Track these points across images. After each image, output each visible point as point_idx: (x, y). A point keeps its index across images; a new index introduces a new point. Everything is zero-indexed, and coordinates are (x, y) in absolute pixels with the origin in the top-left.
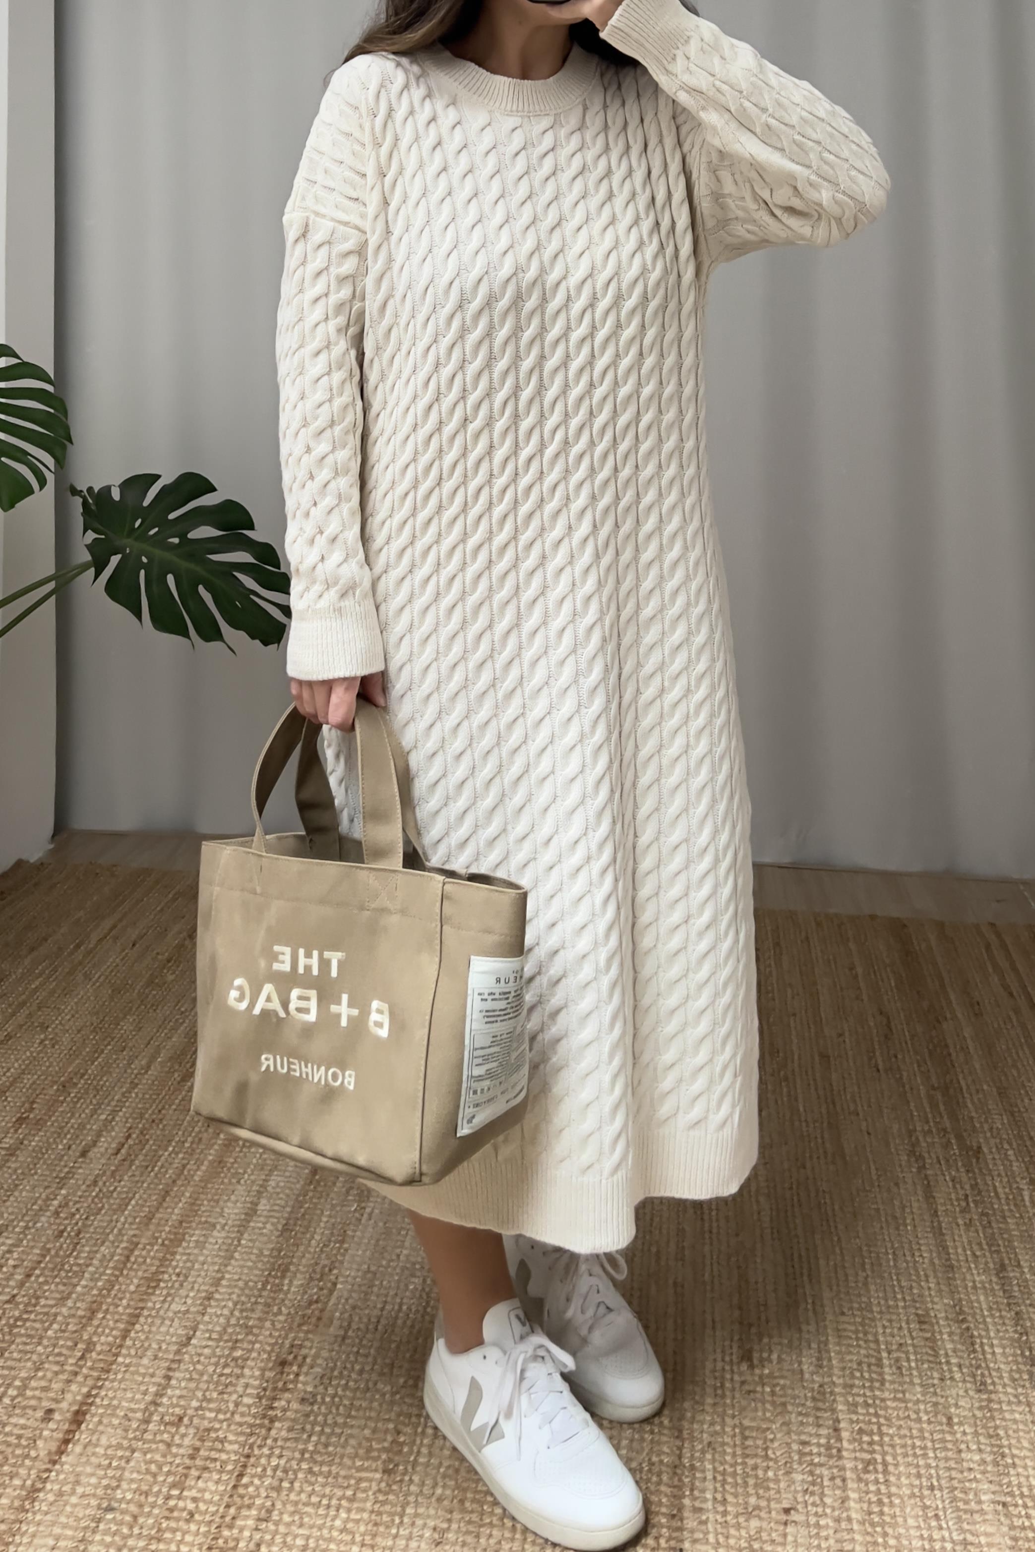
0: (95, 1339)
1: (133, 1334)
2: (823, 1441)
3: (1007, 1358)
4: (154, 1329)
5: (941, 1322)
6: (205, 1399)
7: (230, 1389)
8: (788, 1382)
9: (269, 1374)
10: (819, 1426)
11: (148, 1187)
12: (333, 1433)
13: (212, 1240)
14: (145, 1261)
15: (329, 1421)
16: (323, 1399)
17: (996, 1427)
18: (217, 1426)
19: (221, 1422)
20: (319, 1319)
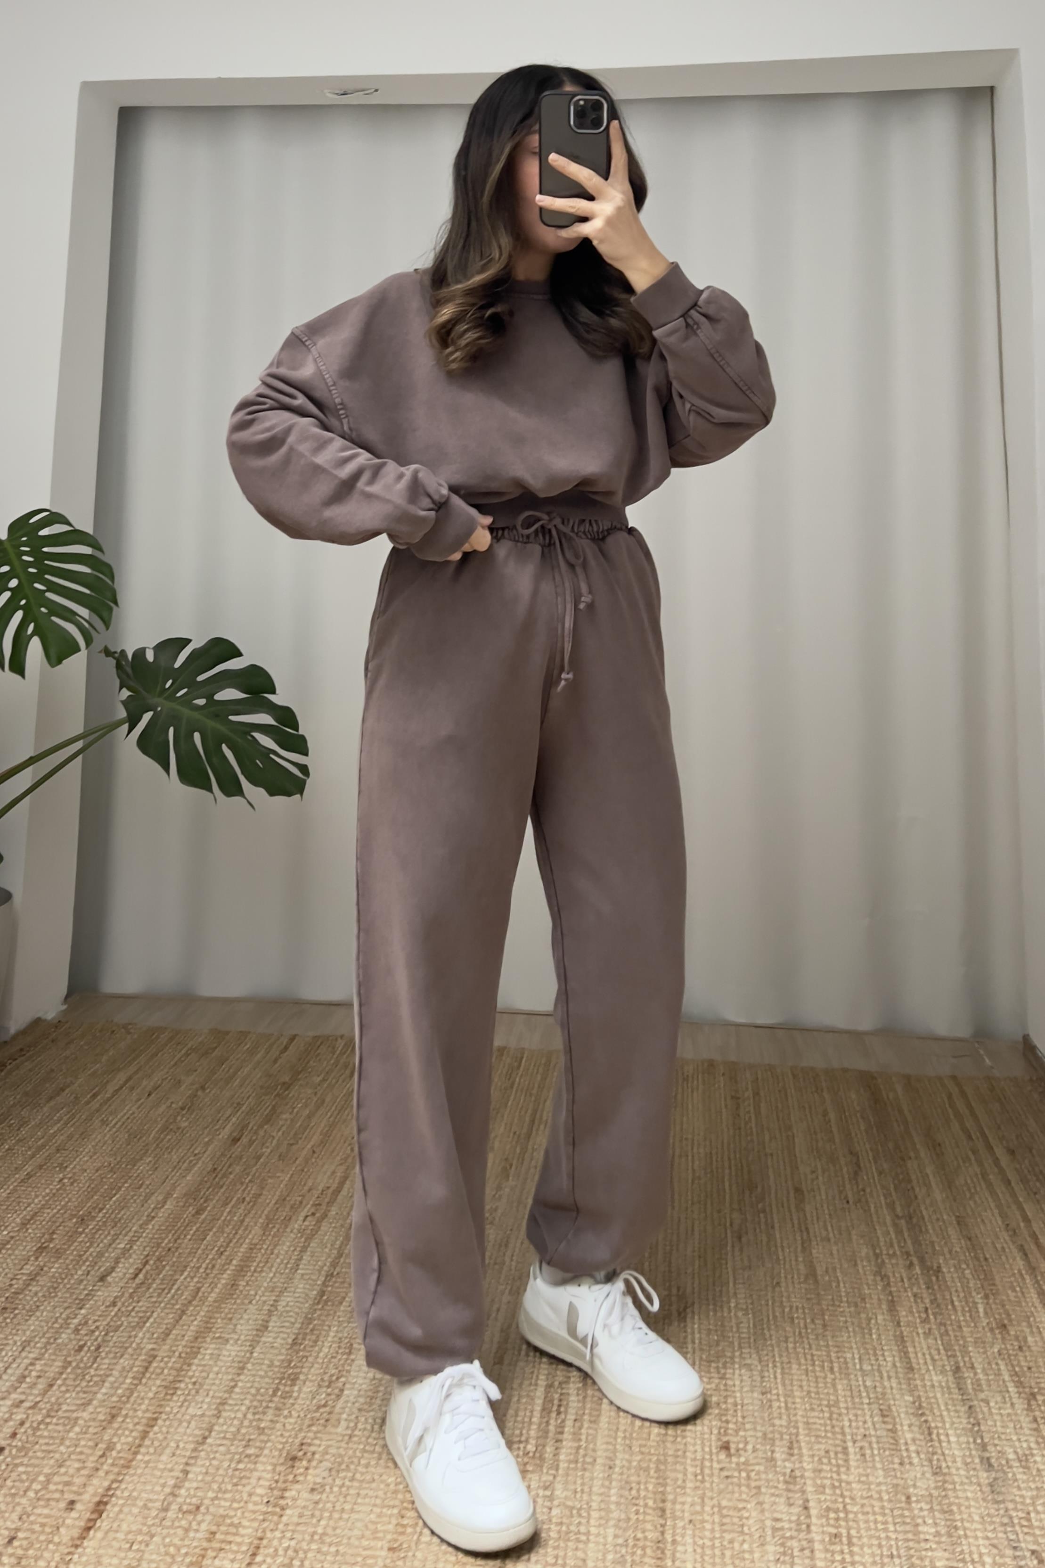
0: (115, 1440)
1: (151, 1435)
2: (794, 1518)
4: (172, 1430)
5: (902, 1416)
6: (220, 1489)
7: (244, 1481)
8: (762, 1468)
9: (279, 1469)
10: (791, 1505)
11: (165, 1308)
12: (341, 1518)
13: (225, 1353)
14: (162, 1372)
15: (338, 1508)
16: (331, 1489)
18: (232, 1513)
19: (236, 1509)
20: (327, 1420)
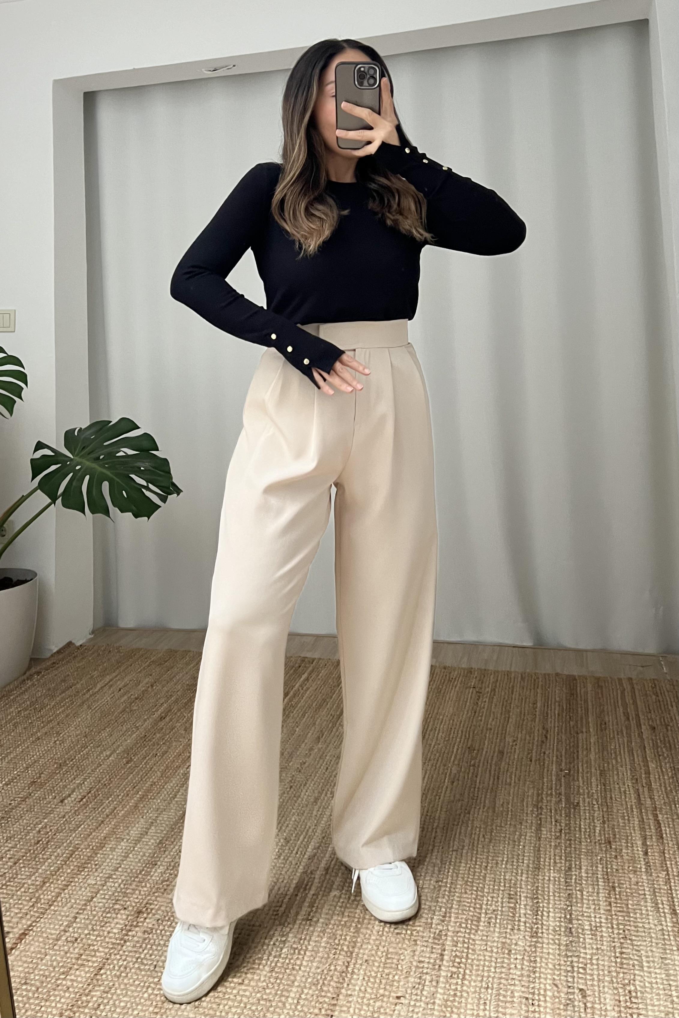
0: (41, 897)
1: (62, 895)
2: (432, 961)
3: (555, 919)
4: (75, 892)
5: (522, 899)
6: (92, 929)
7: (108, 925)
9: (130, 918)
10: (432, 953)
14: (80, 858)
15: (156, 943)
16: (156, 931)
17: (535, 957)
18: (95, 943)
19: (98, 941)
20: (165, 890)
